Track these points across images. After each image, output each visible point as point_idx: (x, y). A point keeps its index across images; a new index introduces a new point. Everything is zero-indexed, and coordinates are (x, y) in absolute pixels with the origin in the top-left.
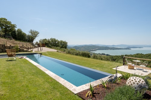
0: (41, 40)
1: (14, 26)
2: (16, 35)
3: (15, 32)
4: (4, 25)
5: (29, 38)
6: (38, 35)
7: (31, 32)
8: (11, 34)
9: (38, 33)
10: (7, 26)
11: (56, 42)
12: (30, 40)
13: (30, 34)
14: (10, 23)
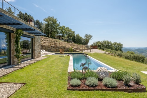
0: (95, 42)
1: (73, 32)
2: (75, 39)
3: (74, 37)
4: (67, 33)
5: (84, 41)
6: (91, 38)
7: (86, 36)
8: (72, 38)
9: (92, 37)
10: (69, 33)
11: (109, 44)
12: (85, 43)
13: (85, 38)
14: (71, 30)
